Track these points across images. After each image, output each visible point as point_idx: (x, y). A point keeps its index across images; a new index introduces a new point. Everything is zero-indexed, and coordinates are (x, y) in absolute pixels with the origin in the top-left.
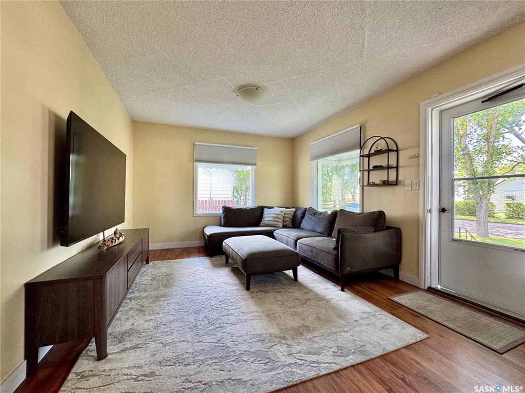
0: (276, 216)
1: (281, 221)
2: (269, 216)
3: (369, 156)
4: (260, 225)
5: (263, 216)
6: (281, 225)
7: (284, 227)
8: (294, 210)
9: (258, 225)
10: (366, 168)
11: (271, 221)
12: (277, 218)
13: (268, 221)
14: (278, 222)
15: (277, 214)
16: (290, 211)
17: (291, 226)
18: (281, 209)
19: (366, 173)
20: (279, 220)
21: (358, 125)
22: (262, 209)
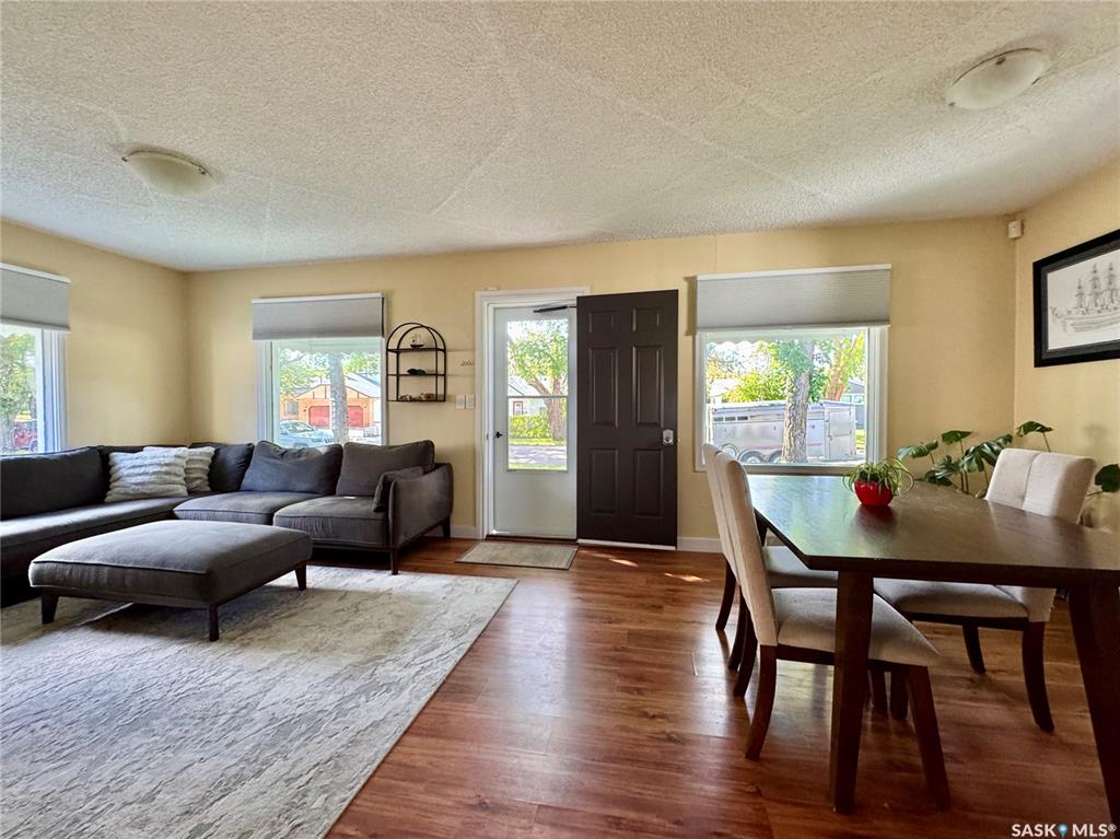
0: (164, 469)
1: (180, 479)
2: (137, 471)
3: (398, 351)
4: (108, 499)
5: (110, 476)
6: (182, 490)
7: (193, 493)
8: (211, 450)
9: (99, 501)
10: (393, 370)
11: (153, 483)
12: (167, 473)
13: (137, 484)
14: (174, 483)
15: (167, 465)
16: (201, 454)
17: (208, 489)
18: (174, 451)
19: (393, 380)
20: (176, 479)
21: (379, 295)
22: (103, 456)
